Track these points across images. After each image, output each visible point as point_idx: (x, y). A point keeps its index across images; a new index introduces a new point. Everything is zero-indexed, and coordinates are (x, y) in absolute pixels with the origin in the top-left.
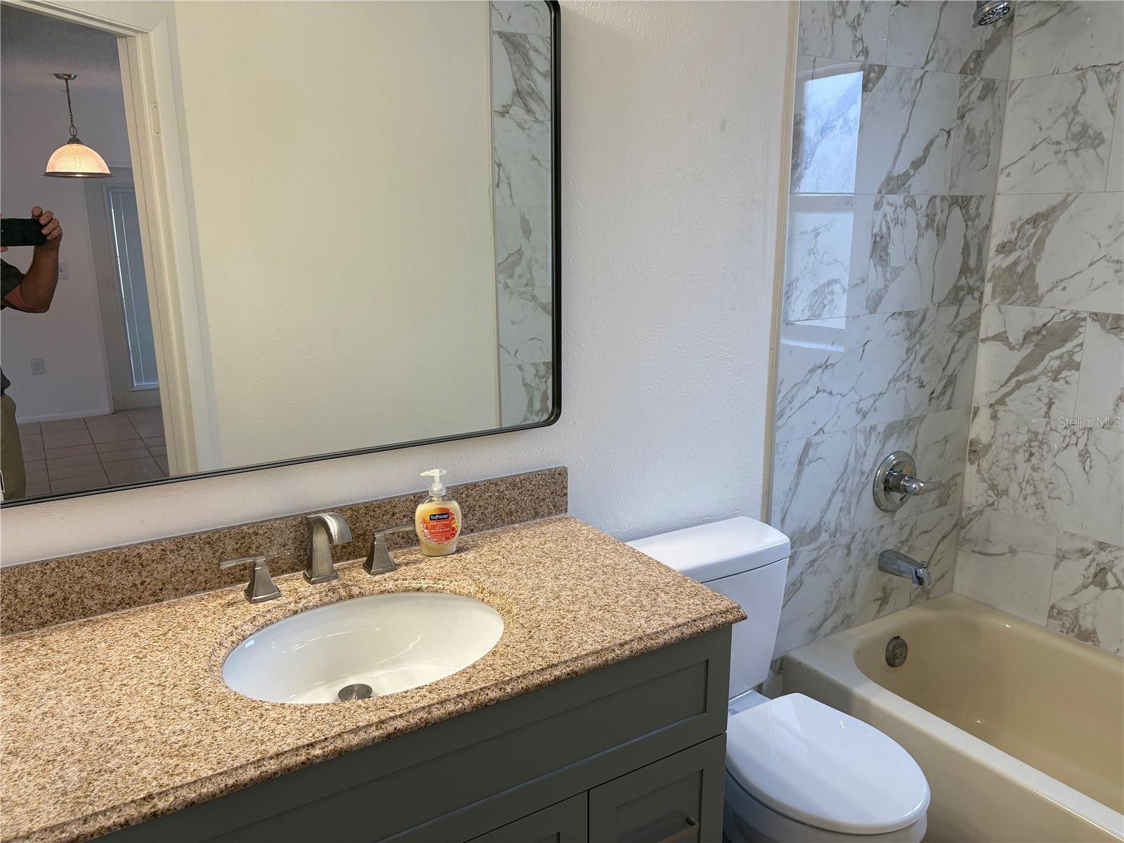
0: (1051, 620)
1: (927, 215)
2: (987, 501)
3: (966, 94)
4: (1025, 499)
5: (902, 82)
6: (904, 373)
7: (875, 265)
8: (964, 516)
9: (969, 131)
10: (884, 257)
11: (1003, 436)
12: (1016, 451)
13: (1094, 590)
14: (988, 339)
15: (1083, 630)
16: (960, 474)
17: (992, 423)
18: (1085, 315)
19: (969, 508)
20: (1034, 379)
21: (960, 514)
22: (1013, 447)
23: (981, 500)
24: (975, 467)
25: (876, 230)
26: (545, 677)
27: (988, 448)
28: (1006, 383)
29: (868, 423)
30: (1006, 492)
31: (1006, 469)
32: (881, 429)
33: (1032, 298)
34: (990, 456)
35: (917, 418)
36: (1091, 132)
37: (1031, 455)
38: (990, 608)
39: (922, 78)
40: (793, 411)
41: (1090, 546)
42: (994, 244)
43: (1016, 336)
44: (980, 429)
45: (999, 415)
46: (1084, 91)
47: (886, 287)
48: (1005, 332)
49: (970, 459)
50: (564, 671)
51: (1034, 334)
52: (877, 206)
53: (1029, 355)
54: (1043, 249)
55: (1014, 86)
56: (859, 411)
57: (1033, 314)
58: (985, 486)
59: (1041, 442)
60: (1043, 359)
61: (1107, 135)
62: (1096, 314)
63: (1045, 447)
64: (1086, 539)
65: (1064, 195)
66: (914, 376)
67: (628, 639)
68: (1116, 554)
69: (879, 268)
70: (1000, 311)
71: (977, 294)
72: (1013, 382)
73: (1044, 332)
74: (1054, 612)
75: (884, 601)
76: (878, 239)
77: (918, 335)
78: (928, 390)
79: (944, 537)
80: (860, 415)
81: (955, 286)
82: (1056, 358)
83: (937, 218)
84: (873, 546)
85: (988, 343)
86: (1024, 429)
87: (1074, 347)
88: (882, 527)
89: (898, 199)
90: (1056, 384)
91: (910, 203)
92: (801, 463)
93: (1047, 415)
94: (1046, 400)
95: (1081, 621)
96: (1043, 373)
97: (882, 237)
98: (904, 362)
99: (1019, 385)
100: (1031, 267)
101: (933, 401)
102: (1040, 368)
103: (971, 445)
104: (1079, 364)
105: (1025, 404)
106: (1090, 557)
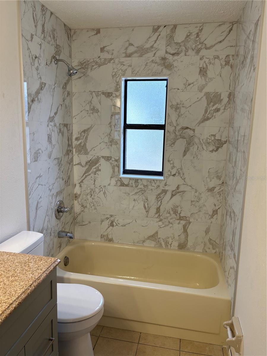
0: (102, 239)
1: (59, 129)
2: (81, 210)
3: (64, 94)
4: (91, 207)
5: (50, 89)
6: (59, 176)
7: (49, 144)
8: (75, 216)
9: (66, 105)
10: (51, 141)
11: (83, 191)
12: (87, 195)
13: (111, 227)
14: (76, 165)
15: (109, 239)
16: (73, 204)
17: (80, 188)
18: (100, 157)
19: (77, 213)
20: (90, 175)
21: (74, 215)
22: (87, 194)
23: (80, 211)
24: (77, 201)
25: (48, 133)
26: (11, 309)
27: (80, 195)
28: (83, 176)
29: (52, 193)
30: (86, 207)
31: (86, 200)
32: (55, 194)
33: (86, 153)
34: (81, 197)
35: (63, 189)
36: (95, 109)
37: (92, 195)
38: (86, 240)
39: (54, 88)
40: (33, 192)
41: (109, 216)
42: (74, 138)
43: (83, 163)
44: (77, 190)
45: (82, 186)
46: (93, 98)
47: (52, 150)
48: (81, 162)
49: (75, 199)
50: (16, 304)
51: (88, 162)
52: (48, 126)
53: (88, 168)
54: (87, 139)
55: (74, 94)
56: (49, 189)
57: (87, 157)
58: (80, 206)
59: (94, 191)
60: (91, 169)
61: (100, 110)
62: (103, 156)
63: (95, 192)
64: (108, 215)
65: (91, 125)
66: (61, 177)
67: (31, 283)
68: (115, 217)
69: (50, 145)
70: (78, 157)
71: (72, 152)
72: (84, 176)
73: (91, 162)
74: (102, 236)
75: (60, 247)
76: (49, 136)
77: (61, 165)
78: (64, 180)
79: (72, 223)
80: (50, 191)
81: (67, 150)
82: (95, 169)
83: (61, 130)
84: (56, 231)
85: (76, 166)
86: (89, 189)
87: (99, 165)
88: (58, 224)
89: (52, 124)
90: (96, 175)
91: (55, 125)
92: (36, 209)
93: (94, 184)
94: (94, 180)
95: (109, 236)
96: (92, 173)
97: (50, 135)
98: (58, 173)
99: (86, 176)
100: (85, 144)
101: (66, 184)
102: (91, 172)
103: (75, 195)
104: (100, 169)
105: (88, 182)
106: (109, 219)
